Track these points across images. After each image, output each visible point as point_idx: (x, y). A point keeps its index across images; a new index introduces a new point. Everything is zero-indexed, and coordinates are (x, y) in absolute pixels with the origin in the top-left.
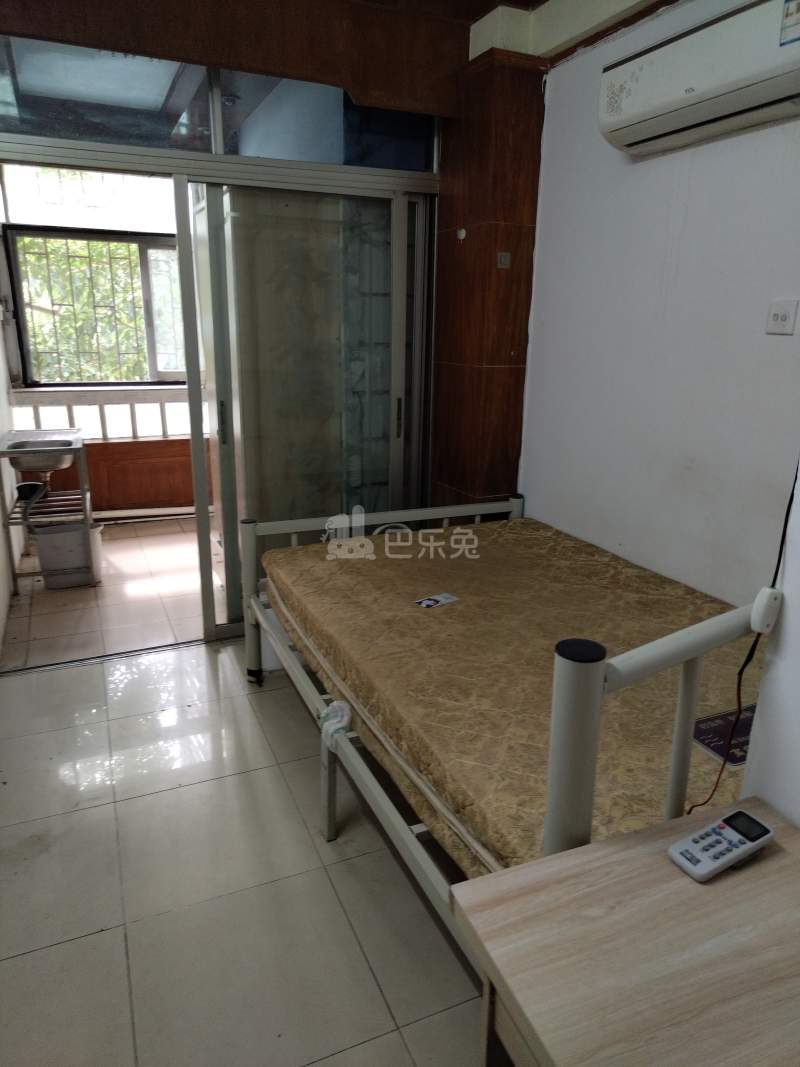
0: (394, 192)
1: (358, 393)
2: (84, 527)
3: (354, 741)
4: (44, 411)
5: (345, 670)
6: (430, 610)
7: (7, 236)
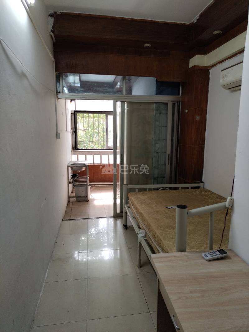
0: (169, 101)
1: (157, 152)
2: (86, 186)
3: (146, 240)
4: (80, 156)
5: (145, 222)
6: (169, 209)
7: (75, 114)
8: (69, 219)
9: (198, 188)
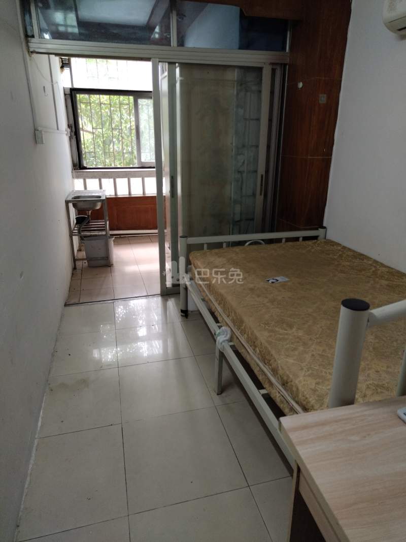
0: (265, 63)
1: (240, 172)
2: (106, 238)
3: (233, 347)
4: (88, 181)
5: (229, 312)
6: (274, 284)
7: (72, 94)
8: (76, 301)
9: (316, 238)
